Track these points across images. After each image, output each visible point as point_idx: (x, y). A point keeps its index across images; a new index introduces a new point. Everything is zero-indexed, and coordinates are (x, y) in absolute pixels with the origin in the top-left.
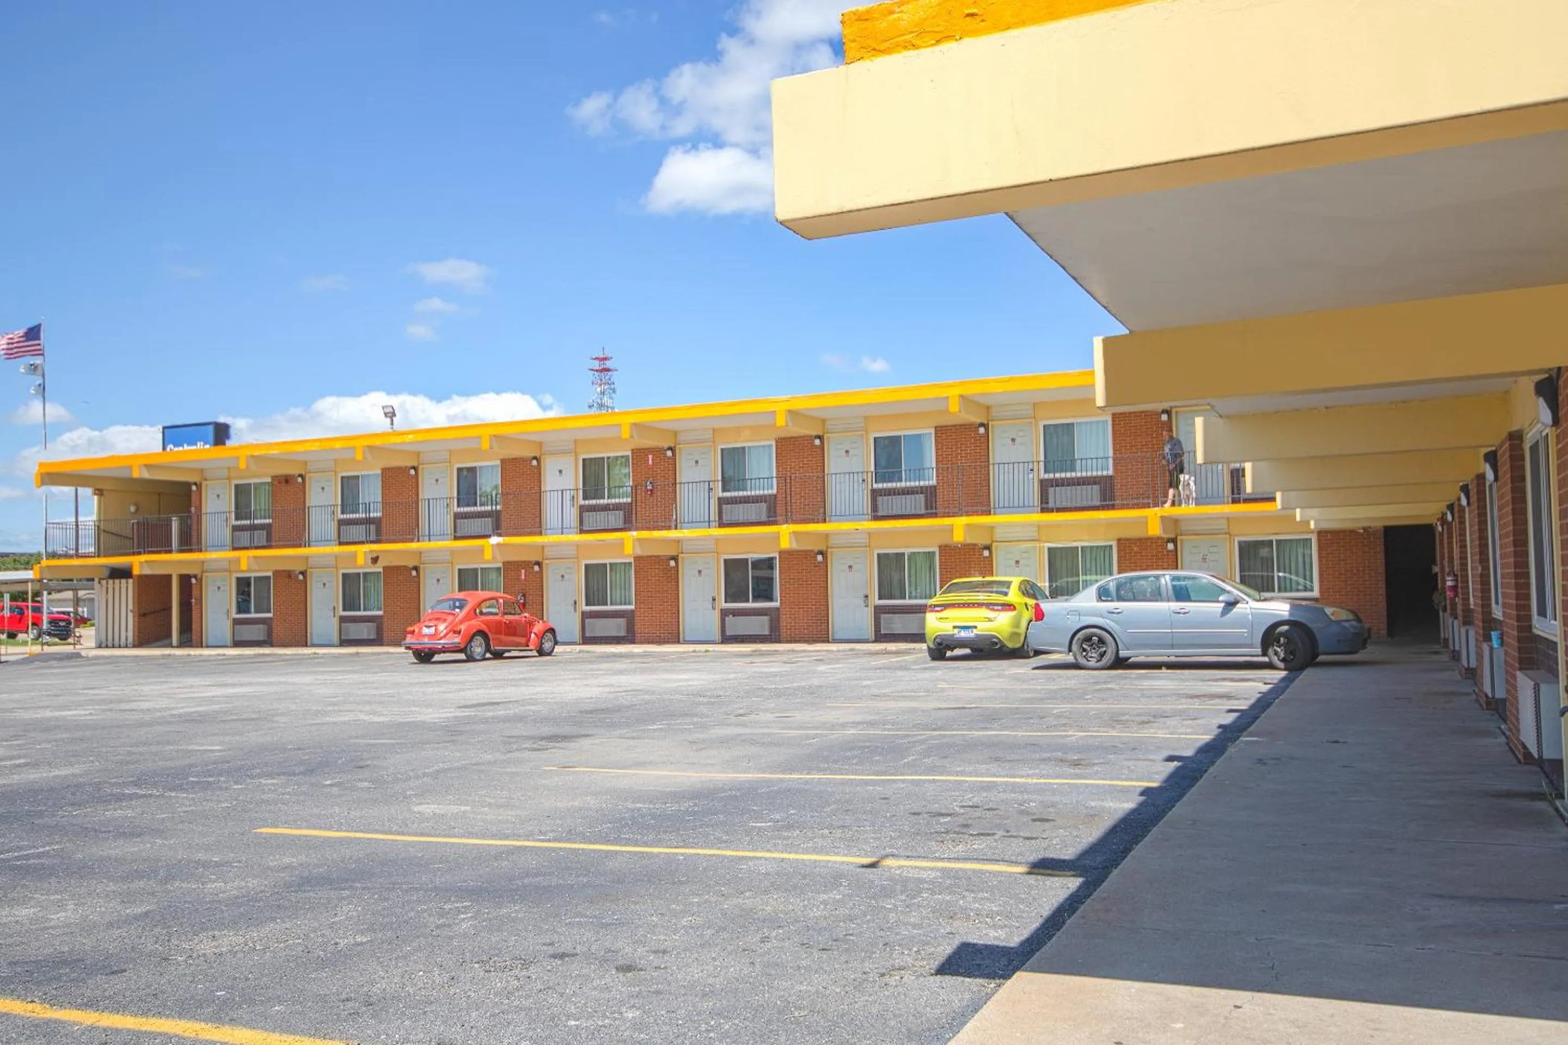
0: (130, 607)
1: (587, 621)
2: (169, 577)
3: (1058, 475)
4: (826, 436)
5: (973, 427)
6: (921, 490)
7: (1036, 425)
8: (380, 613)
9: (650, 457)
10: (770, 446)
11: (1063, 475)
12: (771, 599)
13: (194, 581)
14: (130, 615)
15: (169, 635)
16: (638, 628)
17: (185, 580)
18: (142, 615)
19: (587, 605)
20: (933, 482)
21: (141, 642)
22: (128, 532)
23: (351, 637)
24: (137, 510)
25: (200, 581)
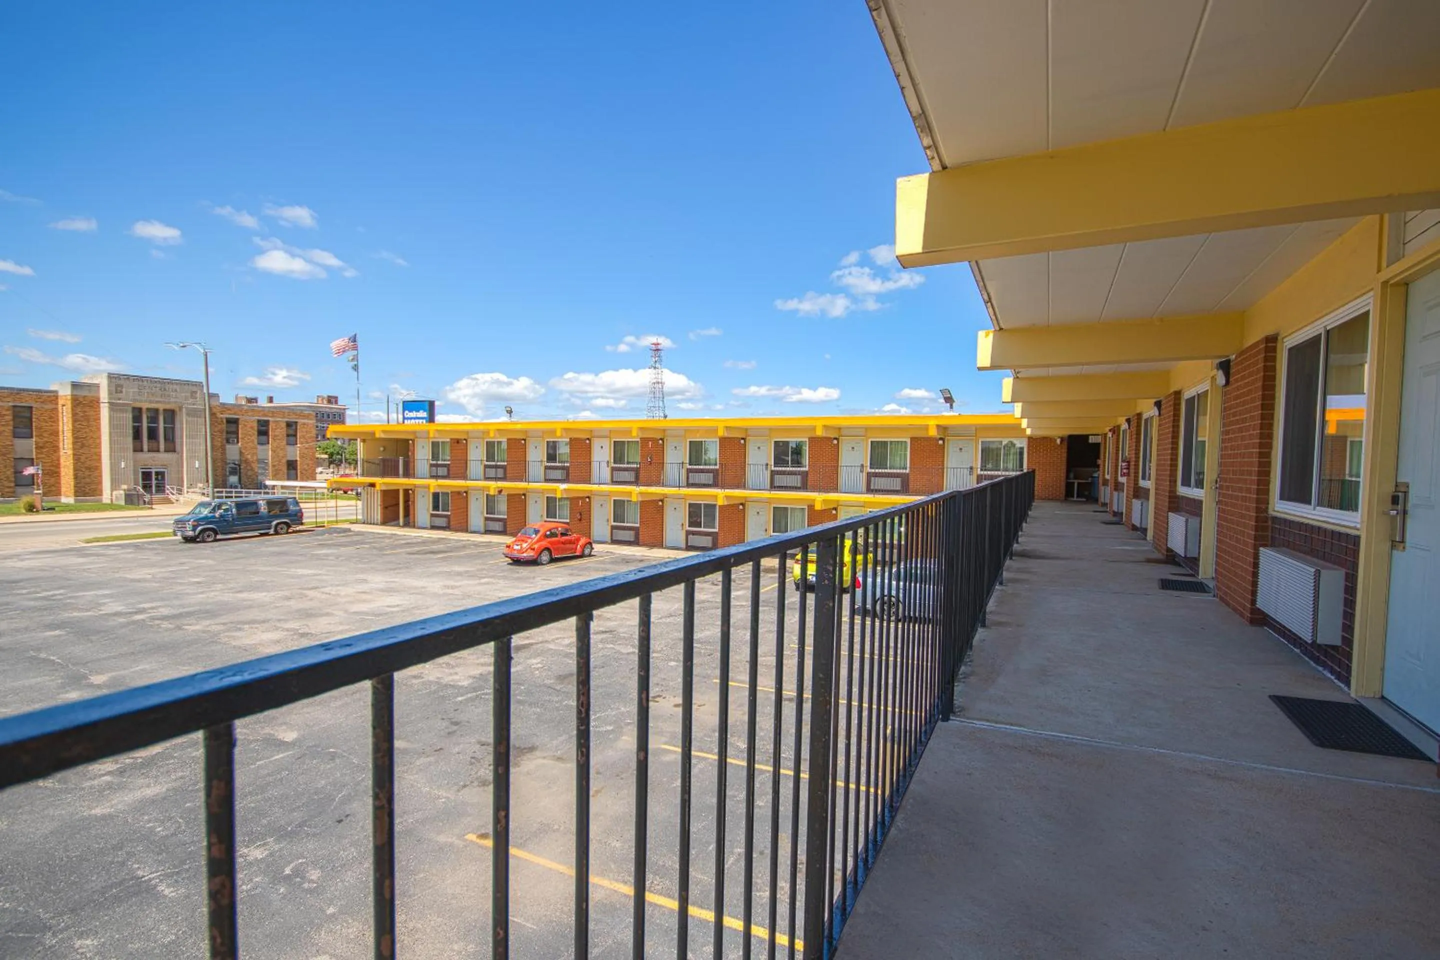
0: (379, 503)
1: (614, 531)
2: (398, 490)
3: (877, 471)
4: (748, 438)
5: (830, 439)
6: (799, 473)
7: (867, 440)
8: (506, 517)
9: (650, 443)
10: (716, 442)
11: (880, 471)
12: (714, 528)
13: (410, 492)
14: (379, 507)
15: (398, 518)
16: (641, 537)
17: (406, 491)
18: (385, 508)
19: (614, 521)
20: (807, 469)
21: (385, 522)
22: (377, 462)
23: (490, 529)
24: (384, 451)
25: (414, 492)
